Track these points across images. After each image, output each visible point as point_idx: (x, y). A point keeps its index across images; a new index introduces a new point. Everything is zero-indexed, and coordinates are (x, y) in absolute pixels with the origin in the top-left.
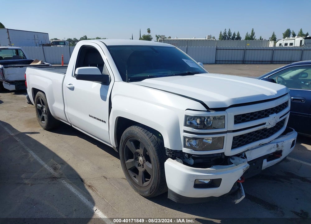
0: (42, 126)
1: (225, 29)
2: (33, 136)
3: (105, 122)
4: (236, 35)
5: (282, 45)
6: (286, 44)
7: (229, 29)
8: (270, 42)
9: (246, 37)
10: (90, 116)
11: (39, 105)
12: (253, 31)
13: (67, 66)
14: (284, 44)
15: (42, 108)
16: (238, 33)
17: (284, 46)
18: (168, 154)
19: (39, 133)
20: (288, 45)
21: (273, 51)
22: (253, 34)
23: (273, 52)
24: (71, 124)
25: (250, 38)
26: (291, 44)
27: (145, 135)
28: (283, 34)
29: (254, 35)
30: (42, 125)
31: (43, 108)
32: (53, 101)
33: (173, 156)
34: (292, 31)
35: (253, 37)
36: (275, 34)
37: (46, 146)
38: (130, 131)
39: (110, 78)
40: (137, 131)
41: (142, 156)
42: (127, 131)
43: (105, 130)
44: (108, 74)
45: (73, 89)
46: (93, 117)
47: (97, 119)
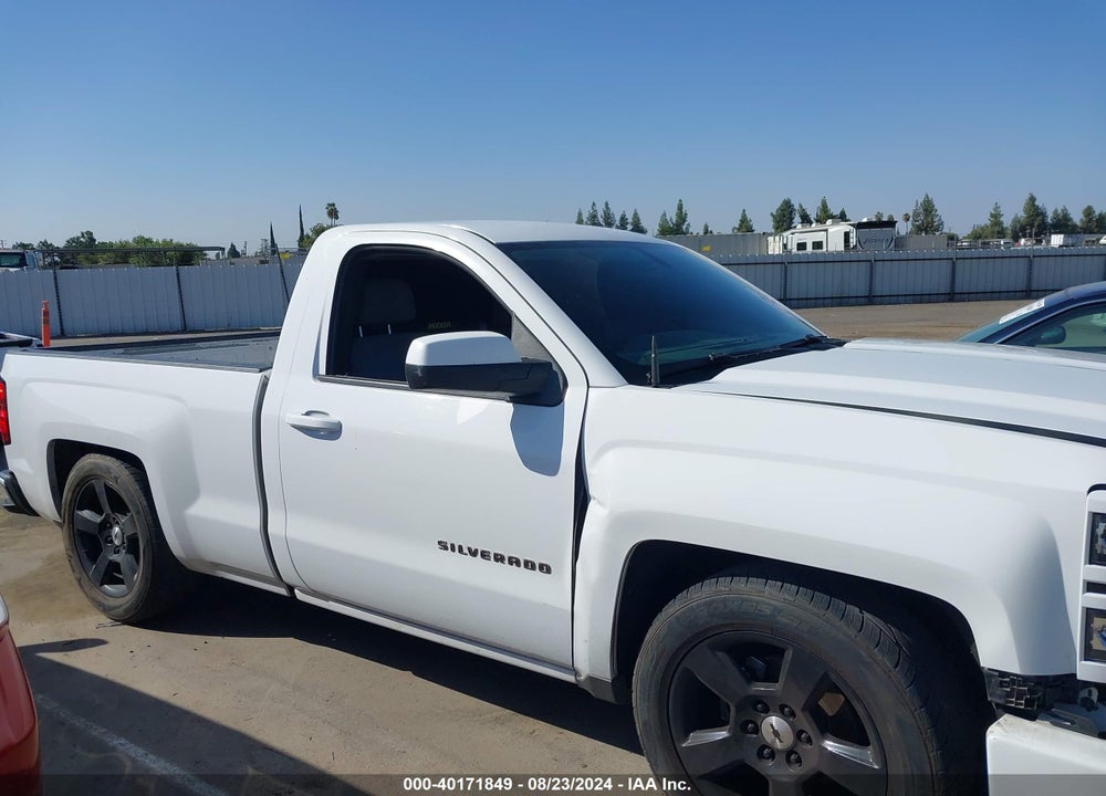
0: (106, 610)
1: (594, 204)
2: (76, 659)
3: (545, 568)
4: (630, 220)
5: (789, 247)
6: (802, 246)
7: (607, 204)
8: (771, 239)
9: (661, 226)
10: (443, 545)
11: (86, 514)
12: (680, 208)
13: (279, 334)
14: (795, 247)
15: (106, 526)
16: (636, 214)
17: (795, 251)
18: (1000, 697)
19: (101, 642)
20: (809, 248)
21: (786, 267)
22: (682, 218)
23: (786, 270)
24: (291, 589)
25: (675, 229)
26: (818, 245)
27: (829, 614)
28: (772, 214)
29: (685, 221)
30: (107, 603)
31: (111, 527)
32: (191, 493)
33: (1029, 703)
34: (797, 207)
35: (684, 227)
36: (749, 217)
37: (178, 702)
38: (724, 601)
39: (559, 372)
40: (771, 602)
41: (786, 709)
42: (698, 606)
43: (545, 604)
44: (543, 358)
45: (333, 432)
46: (466, 551)
47: (492, 558)
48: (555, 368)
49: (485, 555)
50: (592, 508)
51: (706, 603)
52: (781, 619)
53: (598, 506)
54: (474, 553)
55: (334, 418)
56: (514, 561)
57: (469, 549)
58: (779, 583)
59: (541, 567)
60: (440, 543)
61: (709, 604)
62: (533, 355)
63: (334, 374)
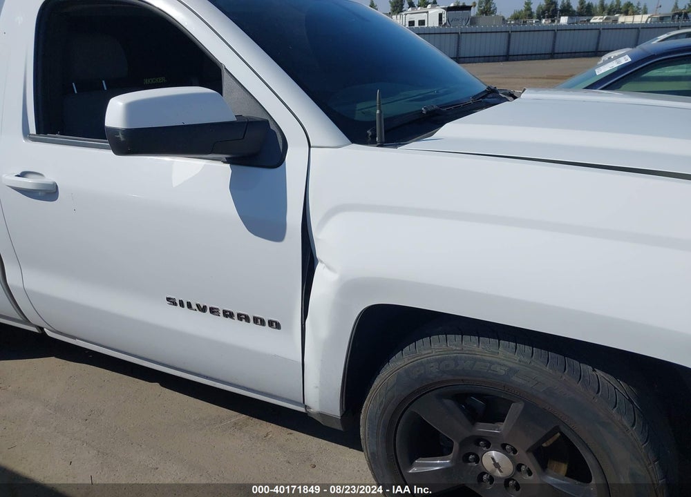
3: (275, 325)
6: (412, 24)
10: (171, 301)
14: (407, 24)
20: (417, 24)
24: (40, 328)
26: (422, 23)
38: (455, 359)
39: (276, 131)
40: (506, 363)
41: (508, 447)
42: (428, 362)
43: (275, 356)
44: (260, 116)
45: (49, 193)
46: (194, 307)
47: (221, 314)
48: (272, 127)
49: (213, 311)
50: (320, 270)
51: (437, 360)
52: (517, 380)
53: (326, 270)
54: (203, 309)
55: (49, 178)
56: (243, 317)
57: (198, 306)
58: (513, 344)
59: (271, 323)
60: (168, 299)
61: (439, 361)
62: (248, 112)
63: (45, 133)
